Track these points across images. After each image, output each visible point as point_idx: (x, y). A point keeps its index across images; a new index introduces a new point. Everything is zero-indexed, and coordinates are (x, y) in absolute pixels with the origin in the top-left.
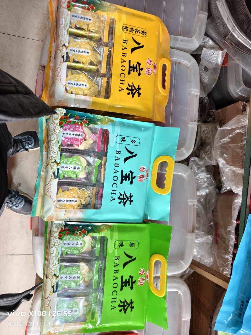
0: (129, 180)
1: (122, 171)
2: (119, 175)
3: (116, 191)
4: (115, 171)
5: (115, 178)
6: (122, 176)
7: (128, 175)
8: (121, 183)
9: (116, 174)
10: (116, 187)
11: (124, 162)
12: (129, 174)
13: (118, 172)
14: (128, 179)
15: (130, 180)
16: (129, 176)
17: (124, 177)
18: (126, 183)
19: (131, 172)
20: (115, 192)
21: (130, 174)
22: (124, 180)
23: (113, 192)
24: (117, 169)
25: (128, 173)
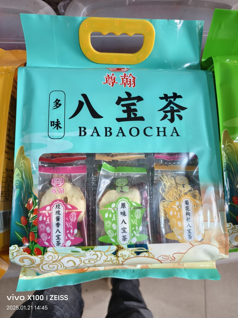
0: (134, 104)
1: (119, 120)
2: (126, 126)
3: (158, 128)
4: (121, 134)
5: (134, 132)
6: (129, 119)
7: (125, 108)
8: (142, 119)
9: (126, 132)
10: (151, 128)
11: (101, 117)
12: (123, 106)
13: (121, 128)
14: (132, 107)
15: (135, 101)
16: (127, 106)
17: (129, 115)
18: (141, 109)
19: (118, 103)
20: (161, 129)
21: (123, 103)
22: (135, 115)
23: (162, 134)
24: (115, 131)
25: (120, 108)
